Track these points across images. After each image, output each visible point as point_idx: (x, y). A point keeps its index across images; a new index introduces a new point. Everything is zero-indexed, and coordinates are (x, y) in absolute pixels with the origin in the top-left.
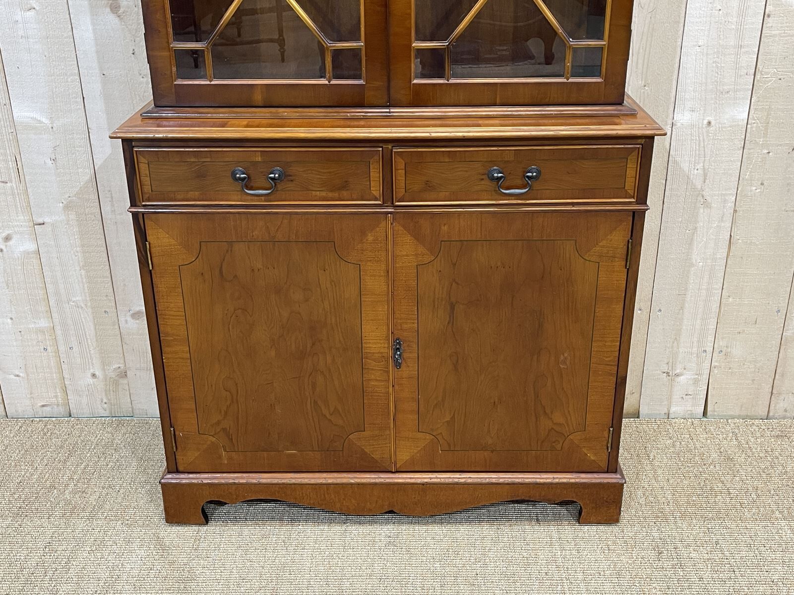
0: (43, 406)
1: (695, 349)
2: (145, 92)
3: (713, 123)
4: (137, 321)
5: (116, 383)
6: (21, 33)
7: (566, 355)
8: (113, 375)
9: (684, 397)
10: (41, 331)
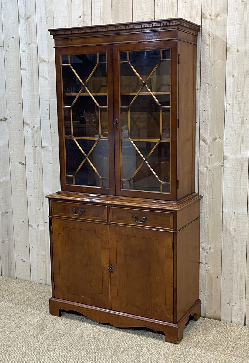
0: (40, 280)
1: (239, 296)
3: (236, 213)
7: (158, 277)
9: (236, 315)
10: (42, 255)
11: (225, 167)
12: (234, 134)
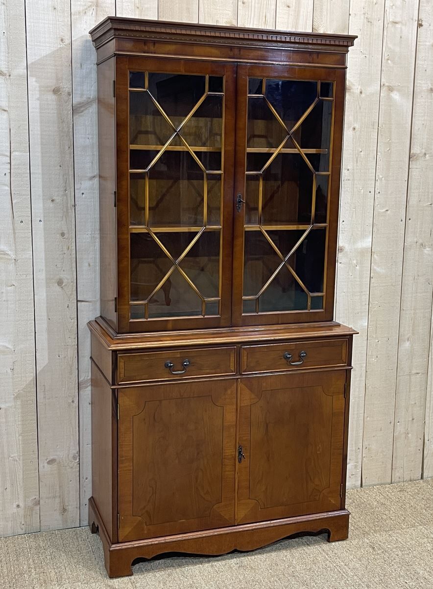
1: (354, 448)
2: (72, 327)
4: (51, 466)
5: (32, 509)
6: (4, 299)
7: (320, 446)
8: (30, 504)
9: (351, 476)
11: (340, 263)
12: (353, 213)
